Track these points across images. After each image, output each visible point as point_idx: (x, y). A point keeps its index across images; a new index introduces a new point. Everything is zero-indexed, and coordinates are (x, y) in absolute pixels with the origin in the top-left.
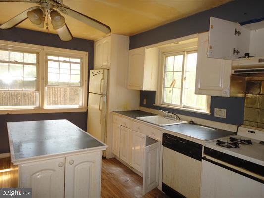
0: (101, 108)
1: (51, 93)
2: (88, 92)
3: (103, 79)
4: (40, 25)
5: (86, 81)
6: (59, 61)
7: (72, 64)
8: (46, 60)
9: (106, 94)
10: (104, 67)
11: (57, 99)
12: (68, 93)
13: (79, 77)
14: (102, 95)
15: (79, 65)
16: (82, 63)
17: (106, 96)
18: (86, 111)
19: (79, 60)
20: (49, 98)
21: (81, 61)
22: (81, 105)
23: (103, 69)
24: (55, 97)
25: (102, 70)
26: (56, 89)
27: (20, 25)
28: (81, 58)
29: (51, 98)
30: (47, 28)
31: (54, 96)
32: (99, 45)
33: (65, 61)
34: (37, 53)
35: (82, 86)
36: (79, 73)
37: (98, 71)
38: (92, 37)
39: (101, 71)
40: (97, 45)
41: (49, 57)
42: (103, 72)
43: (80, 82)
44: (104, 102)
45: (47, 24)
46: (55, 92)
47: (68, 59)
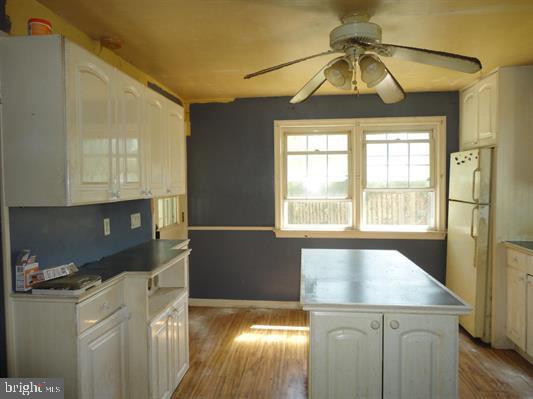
0: (475, 233)
1: (379, 204)
2: (447, 200)
3: (479, 169)
4: (345, 86)
5: (441, 176)
6: (387, 142)
7: (412, 144)
8: (364, 144)
9: (487, 201)
10: (482, 144)
11: (390, 216)
12: (412, 203)
13: (428, 168)
14: (478, 204)
15: (427, 145)
16: (432, 141)
17: (487, 207)
18: (443, 238)
19: (426, 136)
20: (377, 213)
21: (432, 137)
22: (432, 225)
23: (480, 148)
24: (387, 212)
25: (477, 151)
26: (389, 197)
27: (320, 91)
28: (431, 131)
29: (380, 214)
30: (356, 88)
31: (385, 210)
32: (471, 97)
33: (398, 141)
34: (349, 133)
35: (433, 186)
36: (427, 160)
37: (467, 153)
38: (452, 84)
39: (475, 153)
40: (466, 99)
41: (369, 137)
42: (479, 154)
43: (430, 180)
44: (483, 220)
45: (355, 83)
46: (387, 203)
47: (403, 136)
